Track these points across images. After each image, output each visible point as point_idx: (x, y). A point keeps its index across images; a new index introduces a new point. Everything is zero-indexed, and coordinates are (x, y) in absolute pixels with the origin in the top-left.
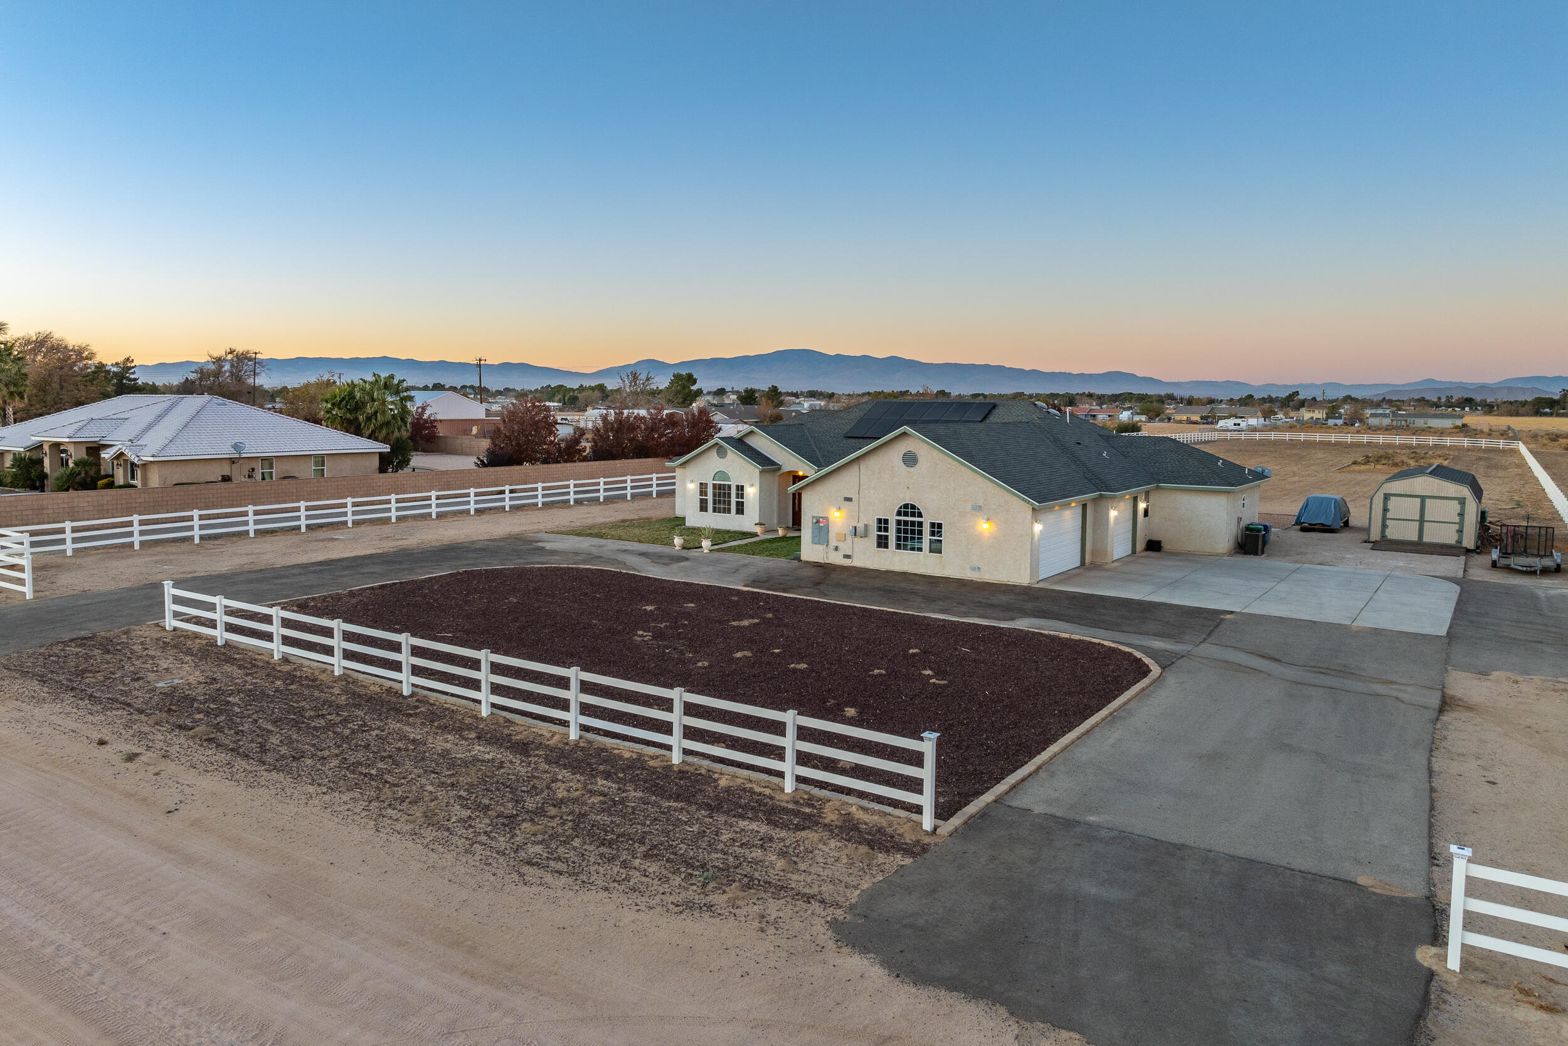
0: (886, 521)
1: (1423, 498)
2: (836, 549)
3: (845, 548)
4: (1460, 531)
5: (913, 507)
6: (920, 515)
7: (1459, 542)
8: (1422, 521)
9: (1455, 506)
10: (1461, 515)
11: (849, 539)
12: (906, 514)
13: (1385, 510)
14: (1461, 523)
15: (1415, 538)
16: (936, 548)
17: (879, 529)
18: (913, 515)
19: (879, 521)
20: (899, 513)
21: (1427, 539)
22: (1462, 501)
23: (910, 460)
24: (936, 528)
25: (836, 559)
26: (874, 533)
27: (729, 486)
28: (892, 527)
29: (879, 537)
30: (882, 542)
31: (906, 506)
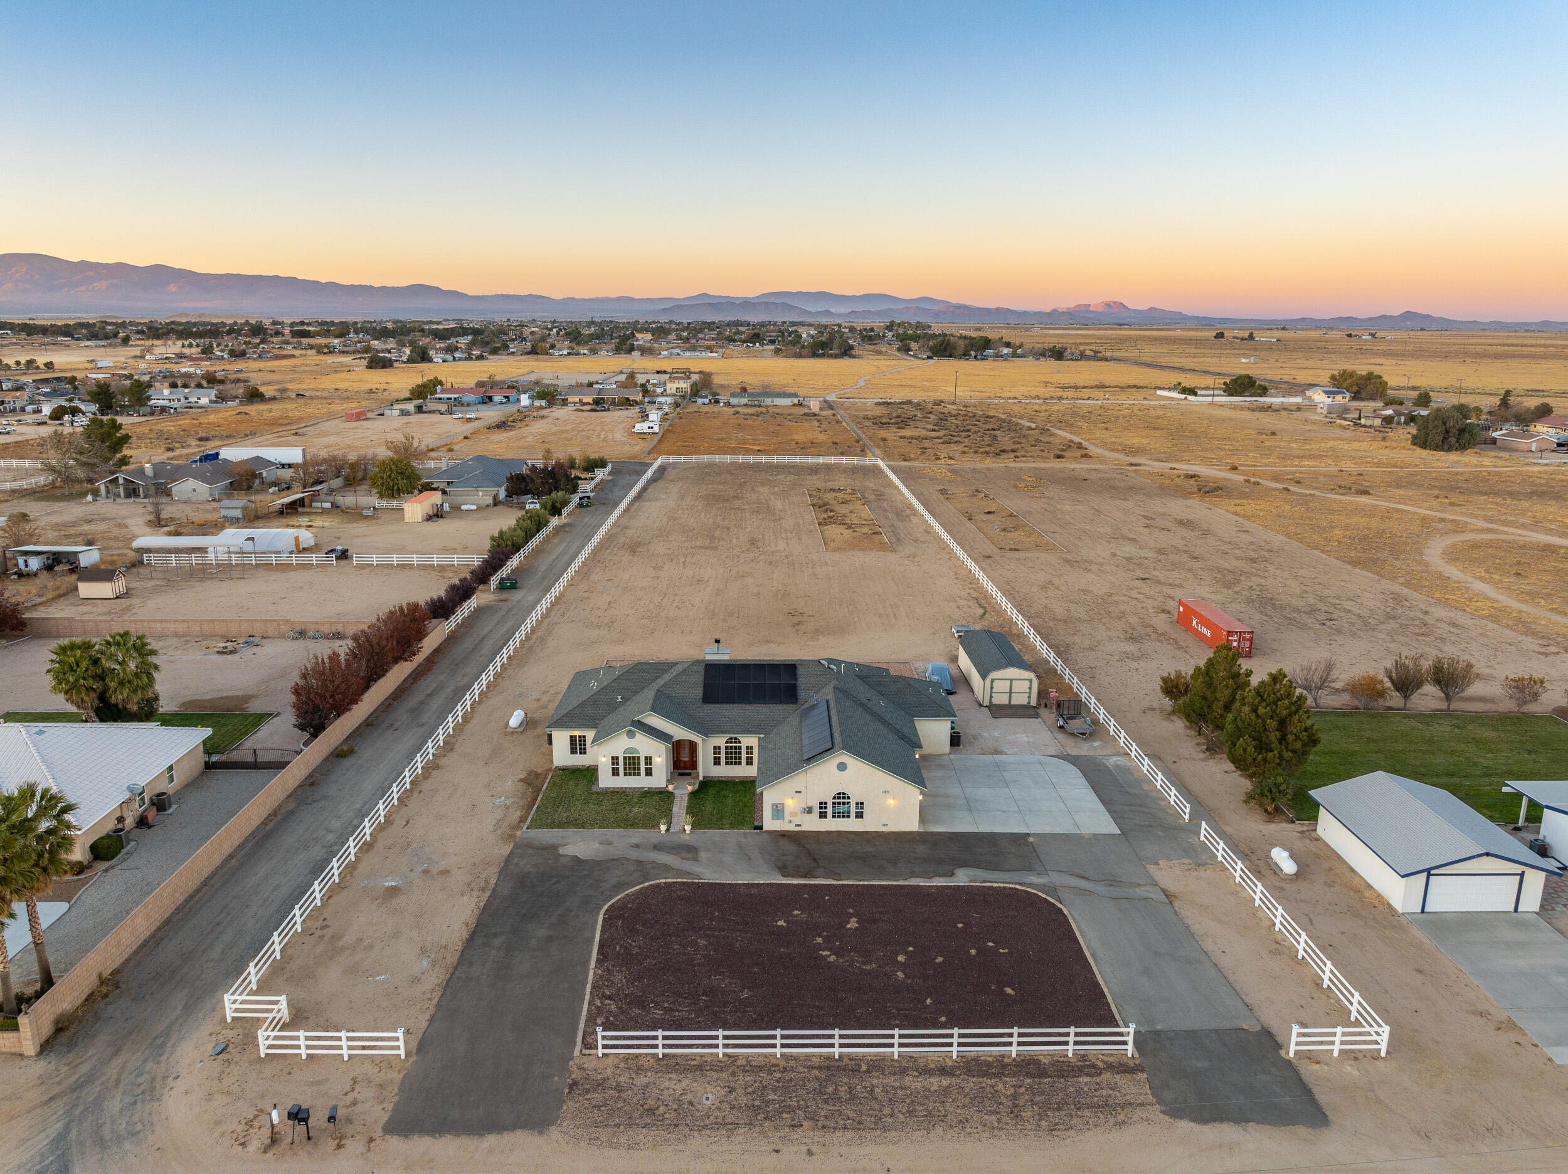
0: (826, 803)
1: (1011, 680)
2: (790, 822)
3: (797, 821)
4: (1029, 697)
5: (844, 794)
6: (849, 798)
7: (1029, 703)
8: (1011, 693)
9: (1027, 683)
10: (1030, 688)
11: (799, 815)
12: (839, 798)
13: (992, 688)
14: (1030, 693)
15: (1007, 702)
16: (859, 815)
17: (821, 808)
18: (844, 798)
19: (821, 803)
20: (834, 798)
21: (1013, 703)
22: (1031, 681)
23: (842, 767)
24: (860, 805)
25: (791, 828)
26: (817, 810)
27: (639, 758)
28: (830, 806)
29: (820, 812)
30: (823, 815)
31: (839, 794)
